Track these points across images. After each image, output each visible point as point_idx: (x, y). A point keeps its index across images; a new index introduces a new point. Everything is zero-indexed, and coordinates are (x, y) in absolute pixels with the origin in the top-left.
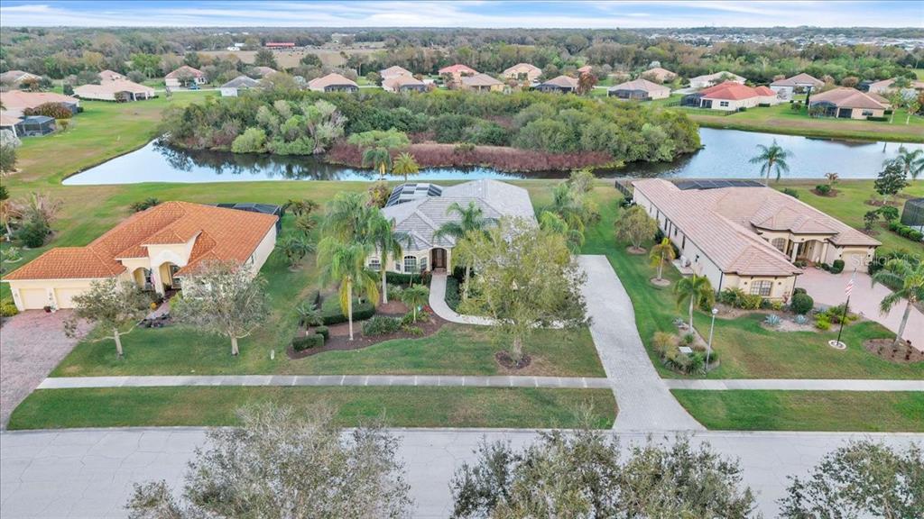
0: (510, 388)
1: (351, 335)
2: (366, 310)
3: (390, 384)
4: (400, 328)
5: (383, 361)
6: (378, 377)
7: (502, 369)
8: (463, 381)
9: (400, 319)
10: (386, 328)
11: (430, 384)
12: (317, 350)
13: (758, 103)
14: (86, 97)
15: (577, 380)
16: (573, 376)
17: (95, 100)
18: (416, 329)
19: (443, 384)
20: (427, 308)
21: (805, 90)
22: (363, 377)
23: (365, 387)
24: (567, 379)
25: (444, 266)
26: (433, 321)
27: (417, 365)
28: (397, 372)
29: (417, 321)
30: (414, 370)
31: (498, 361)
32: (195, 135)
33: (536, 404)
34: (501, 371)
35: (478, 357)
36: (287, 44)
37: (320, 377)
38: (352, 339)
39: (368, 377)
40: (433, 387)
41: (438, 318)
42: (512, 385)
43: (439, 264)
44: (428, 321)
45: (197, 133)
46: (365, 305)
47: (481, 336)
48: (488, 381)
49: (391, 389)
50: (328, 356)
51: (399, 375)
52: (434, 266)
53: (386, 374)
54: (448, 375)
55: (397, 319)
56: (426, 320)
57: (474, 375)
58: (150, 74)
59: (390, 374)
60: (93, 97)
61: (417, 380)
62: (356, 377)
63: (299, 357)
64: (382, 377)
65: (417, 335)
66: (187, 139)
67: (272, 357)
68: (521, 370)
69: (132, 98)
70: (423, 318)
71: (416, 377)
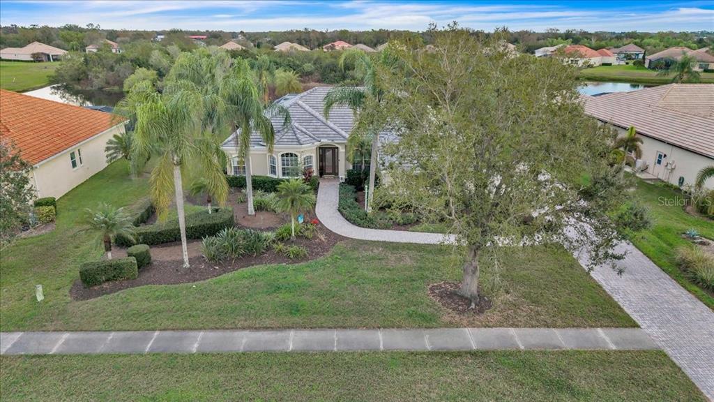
0: (474, 354)
1: (186, 259)
2: (217, 221)
3: (241, 349)
4: (268, 248)
5: (235, 303)
6: (219, 334)
7: (447, 315)
8: (381, 339)
9: (270, 234)
10: (246, 248)
11: (318, 348)
12: (124, 284)
13: (601, 63)
14: (7, 58)
15: (587, 333)
16: (578, 326)
17: (15, 61)
18: (294, 248)
19: (343, 348)
20: (312, 219)
21: (633, 57)
22: (192, 334)
23: (191, 355)
24: (571, 332)
25: (335, 172)
26: (322, 237)
27: (294, 309)
28: (257, 324)
29: (297, 236)
30: (287, 320)
31: (437, 300)
32: (90, 77)
33: (535, 389)
34: (446, 319)
35: (400, 293)
36: (201, 37)
37: (112, 335)
38: (187, 265)
39: (201, 334)
40: (324, 353)
41: (329, 233)
42: (474, 347)
43: (329, 170)
44: (315, 237)
45: (91, 75)
46: (218, 215)
47: (400, 259)
48: (427, 340)
49: (241, 361)
50: (139, 296)
51: (257, 329)
52: (322, 172)
53: (235, 328)
54: (351, 327)
55: (265, 234)
56: (310, 236)
57: (399, 327)
58: (75, 47)
59: (243, 328)
60: (13, 59)
61: (293, 340)
62: (177, 334)
63: (90, 297)
64: (228, 334)
65: (298, 258)
66: (82, 81)
67: (40, 298)
68: (482, 317)
69: (49, 60)
70: (306, 233)
71: (292, 333)
